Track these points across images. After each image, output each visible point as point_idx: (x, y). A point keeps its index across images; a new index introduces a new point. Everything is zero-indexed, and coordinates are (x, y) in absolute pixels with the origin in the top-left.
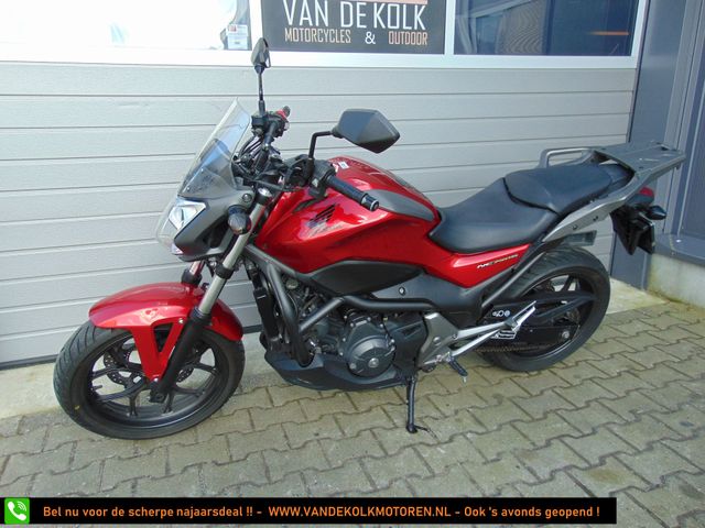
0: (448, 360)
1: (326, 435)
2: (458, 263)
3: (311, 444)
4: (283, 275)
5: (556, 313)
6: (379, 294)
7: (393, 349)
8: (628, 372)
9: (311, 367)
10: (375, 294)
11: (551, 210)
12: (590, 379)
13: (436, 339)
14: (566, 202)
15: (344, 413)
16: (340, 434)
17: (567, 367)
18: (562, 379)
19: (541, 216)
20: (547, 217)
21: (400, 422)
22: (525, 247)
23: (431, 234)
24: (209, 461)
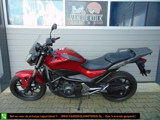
0: (88, 95)
1: (60, 107)
2: (88, 72)
3: (56, 108)
4: (49, 70)
5: (118, 88)
6: (70, 77)
7: (73, 90)
8: (143, 107)
9: (54, 91)
10: (68, 77)
11: (111, 62)
12: (131, 107)
13: (85, 89)
14: (115, 61)
15: (67, 103)
16: (63, 107)
17: (127, 103)
18: (123, 105)
19: (108, 63)
20: (110, 64)
21: (77, 107)
22: (105, 70)
23: (81, 65)
24: (35, 107)
